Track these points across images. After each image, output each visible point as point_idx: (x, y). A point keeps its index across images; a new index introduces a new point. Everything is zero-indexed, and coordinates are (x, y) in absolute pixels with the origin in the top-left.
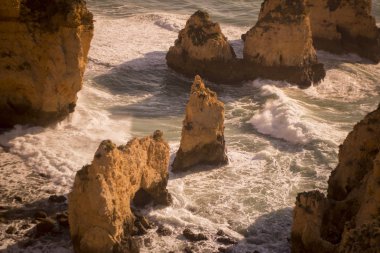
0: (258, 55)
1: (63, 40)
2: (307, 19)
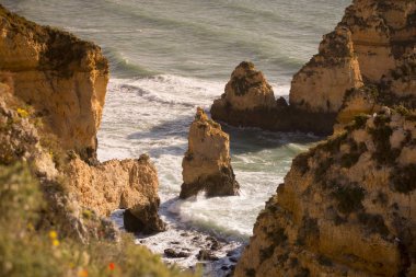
0: (303, 101)
1: (77, 84)
2: (355, 63)
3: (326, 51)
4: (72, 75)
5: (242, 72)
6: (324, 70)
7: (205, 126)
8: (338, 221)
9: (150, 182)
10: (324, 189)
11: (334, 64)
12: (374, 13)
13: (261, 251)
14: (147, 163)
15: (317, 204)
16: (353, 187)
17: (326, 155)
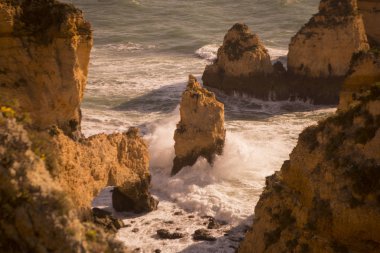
0: (302, 65)
1: (57, 52)
2: (359, 22)
3: (327, 10)
4: (51, 42)
5: (236, 35)
6: (326, 31)
7: (198, 96)
8: (354, 203)
9: (140, 156)
10: (337, 167)
11: (336, 24)
13: (266, 234)
14: (136, 137)
15: (329, 184)
16: (370, 164)
17: (337, 129)
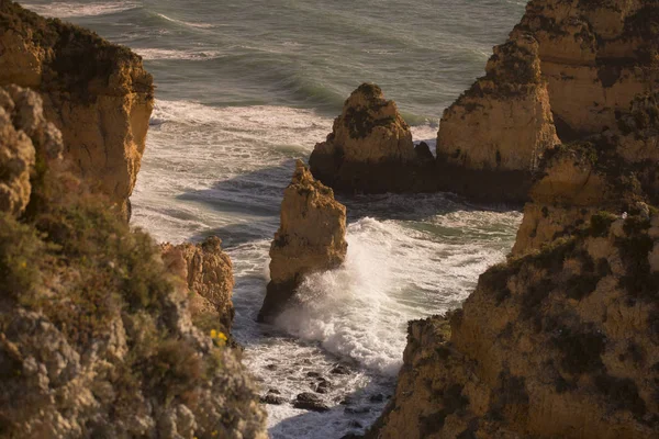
2: (543, 92)
3: (498, 73)
6: (495, 103)
7: (308, 192)
8: (562, 386)
9: (220, 279)
10: (538, 331)
12: (574, 13)
13: (421, 419)
14: (216, 251)
15: (525, 354)
16: (586, 331)
17: (539, 274)
